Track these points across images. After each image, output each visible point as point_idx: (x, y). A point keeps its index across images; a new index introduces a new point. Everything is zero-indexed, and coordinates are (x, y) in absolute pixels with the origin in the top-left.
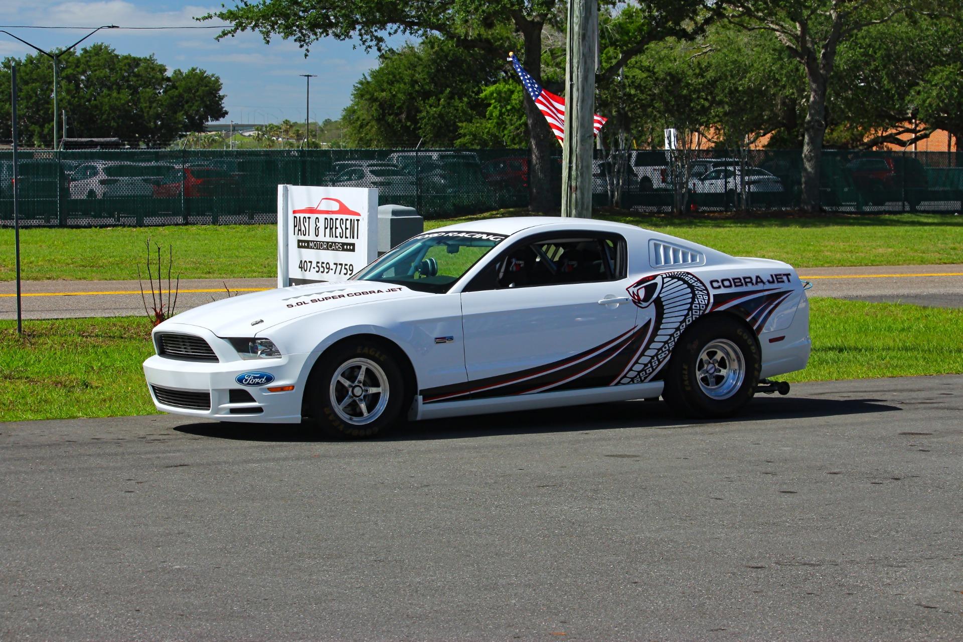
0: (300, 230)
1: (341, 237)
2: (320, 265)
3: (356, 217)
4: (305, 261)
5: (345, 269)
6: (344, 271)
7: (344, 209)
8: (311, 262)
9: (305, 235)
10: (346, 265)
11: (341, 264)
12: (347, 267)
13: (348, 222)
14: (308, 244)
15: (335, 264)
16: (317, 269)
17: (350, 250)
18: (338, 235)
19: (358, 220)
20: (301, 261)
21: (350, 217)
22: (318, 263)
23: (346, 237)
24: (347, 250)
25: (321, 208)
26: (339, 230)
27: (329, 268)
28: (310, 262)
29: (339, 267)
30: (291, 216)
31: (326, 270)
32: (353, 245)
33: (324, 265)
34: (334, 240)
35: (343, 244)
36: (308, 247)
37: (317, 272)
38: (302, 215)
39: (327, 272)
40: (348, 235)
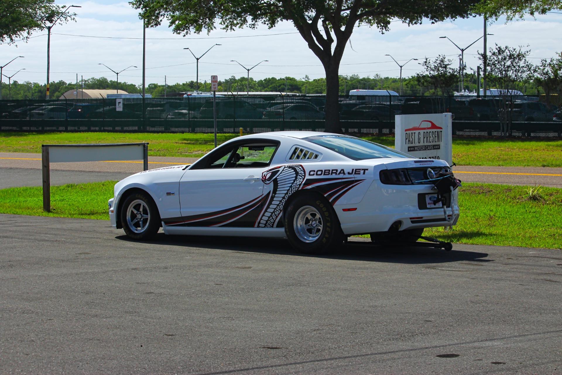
1: (433, 142)
7: (434, 126)
9: (412, 143)
13: (436, 133)
14: (414, 149)
19: (441, 132)
25: (422, 127)
26: (431, 138)
35: (434, 146)
40: (436, 140)
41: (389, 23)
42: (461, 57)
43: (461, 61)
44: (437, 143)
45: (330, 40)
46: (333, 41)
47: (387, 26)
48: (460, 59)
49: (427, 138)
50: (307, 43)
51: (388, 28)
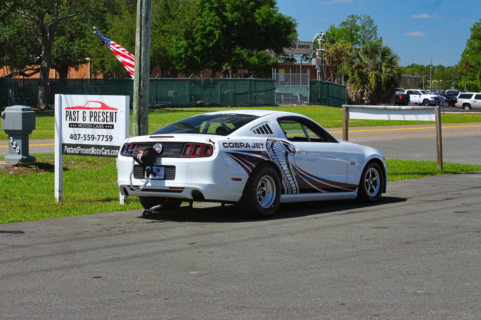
0: (71, 118)
2: (86, 136)
3: (114, 111)
4: (75, 134)
5: (106, 138)
6: (105, 139)
8: (80, 135)
10: (106, 136)
11: (104, 136)
12: (108, 137)
15: (98, 135)
16: (85, 138)
17: (110, 128)
18: (100, 120)
20: (72, 135)
21: (109, 111)
22: (85, 135)
23: (107, 121)
24: (107, 128)
27: (94, 138)
28: (78, 135)
29: (101, 137)
30: (64, 111)
31: (91, 139)
32: (113, 126)
33: (90, 136)
34: (98, 123)
36: (77, 127)
37: (84, 140)
38: (72, 111)
39: (92, 140)
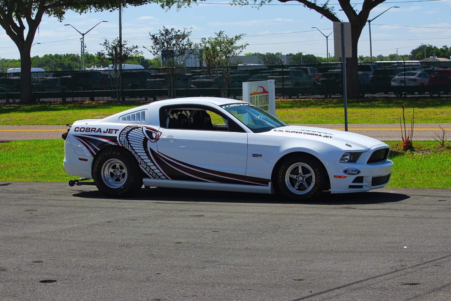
41: (64, 13)
42: (82, 40)
43: (82, 43)
44: (266, 105)
45: (23, 27)
46: (24, 28)
47: (62, 16)
48: (82, 42)
49: (261, 101)
50: (5, 31)
51: (63, 17)
